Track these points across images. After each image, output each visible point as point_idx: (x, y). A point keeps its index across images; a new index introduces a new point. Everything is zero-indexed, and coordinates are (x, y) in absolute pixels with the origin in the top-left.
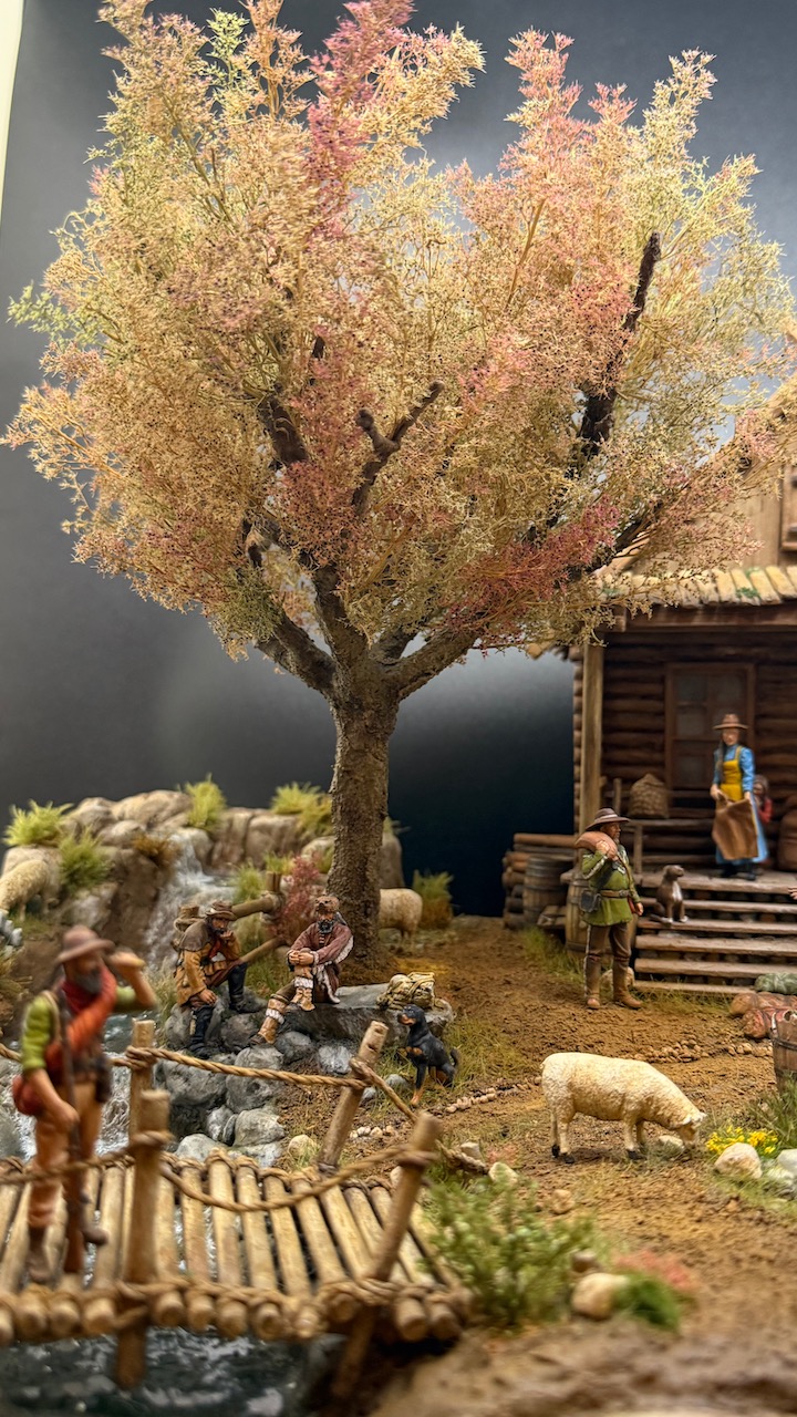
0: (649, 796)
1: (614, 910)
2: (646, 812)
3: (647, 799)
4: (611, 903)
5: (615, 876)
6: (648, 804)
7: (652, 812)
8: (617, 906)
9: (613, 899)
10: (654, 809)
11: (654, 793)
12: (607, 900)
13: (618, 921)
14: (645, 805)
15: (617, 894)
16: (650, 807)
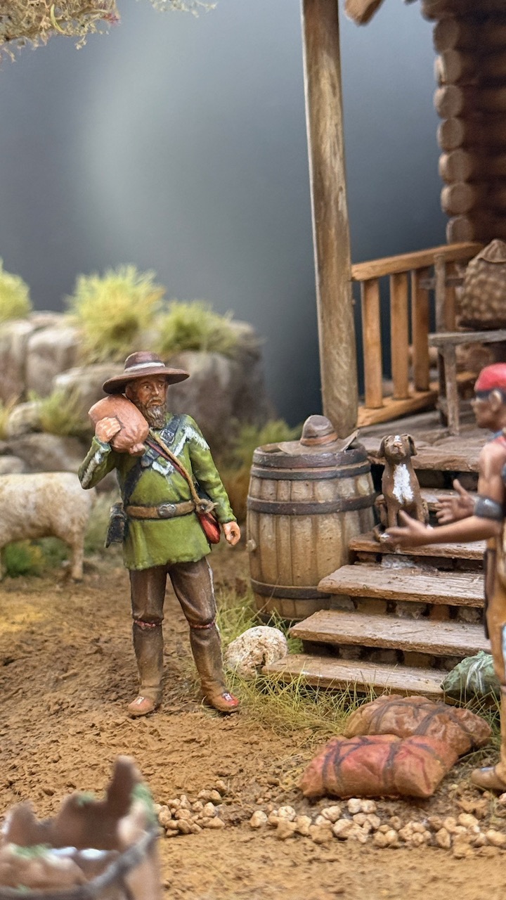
0: (482, 284)
1: (151, 541)
2: (477, 315)
3: (477, 292)
4: (145, 529)
5: (145, 480)
6: (480, 301)
7: (488, 316)
8: (157, 534)
9: (147, 523)
10: (490, 309)
11: (492, 279)
12: (137, 524)
13: (161, 561)
14: (475, 303)
15: (153, 512)
16: (483, 307)
